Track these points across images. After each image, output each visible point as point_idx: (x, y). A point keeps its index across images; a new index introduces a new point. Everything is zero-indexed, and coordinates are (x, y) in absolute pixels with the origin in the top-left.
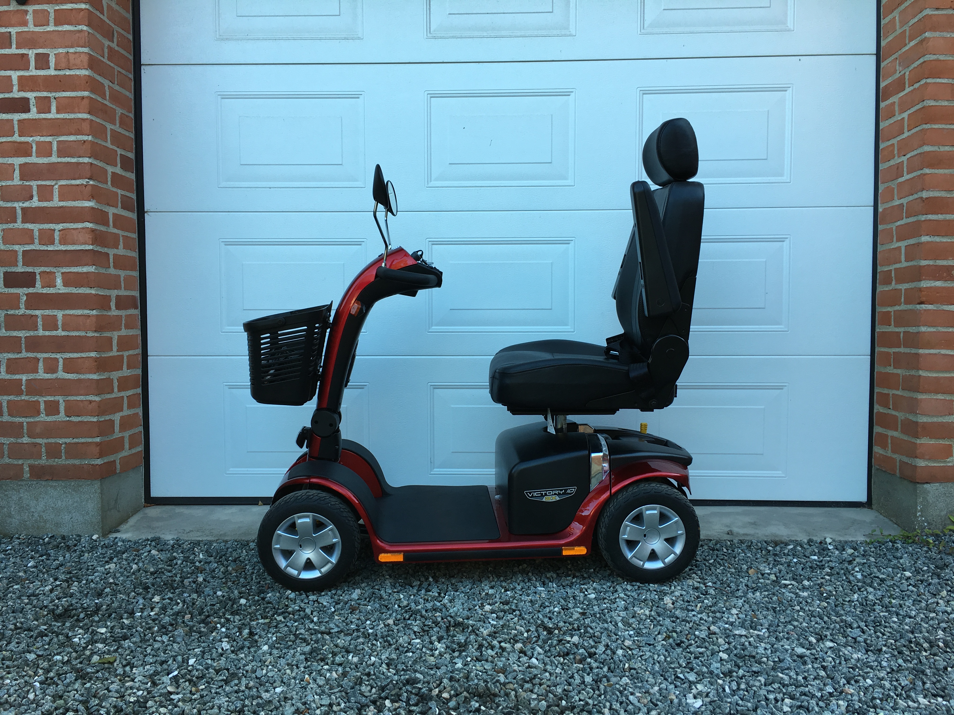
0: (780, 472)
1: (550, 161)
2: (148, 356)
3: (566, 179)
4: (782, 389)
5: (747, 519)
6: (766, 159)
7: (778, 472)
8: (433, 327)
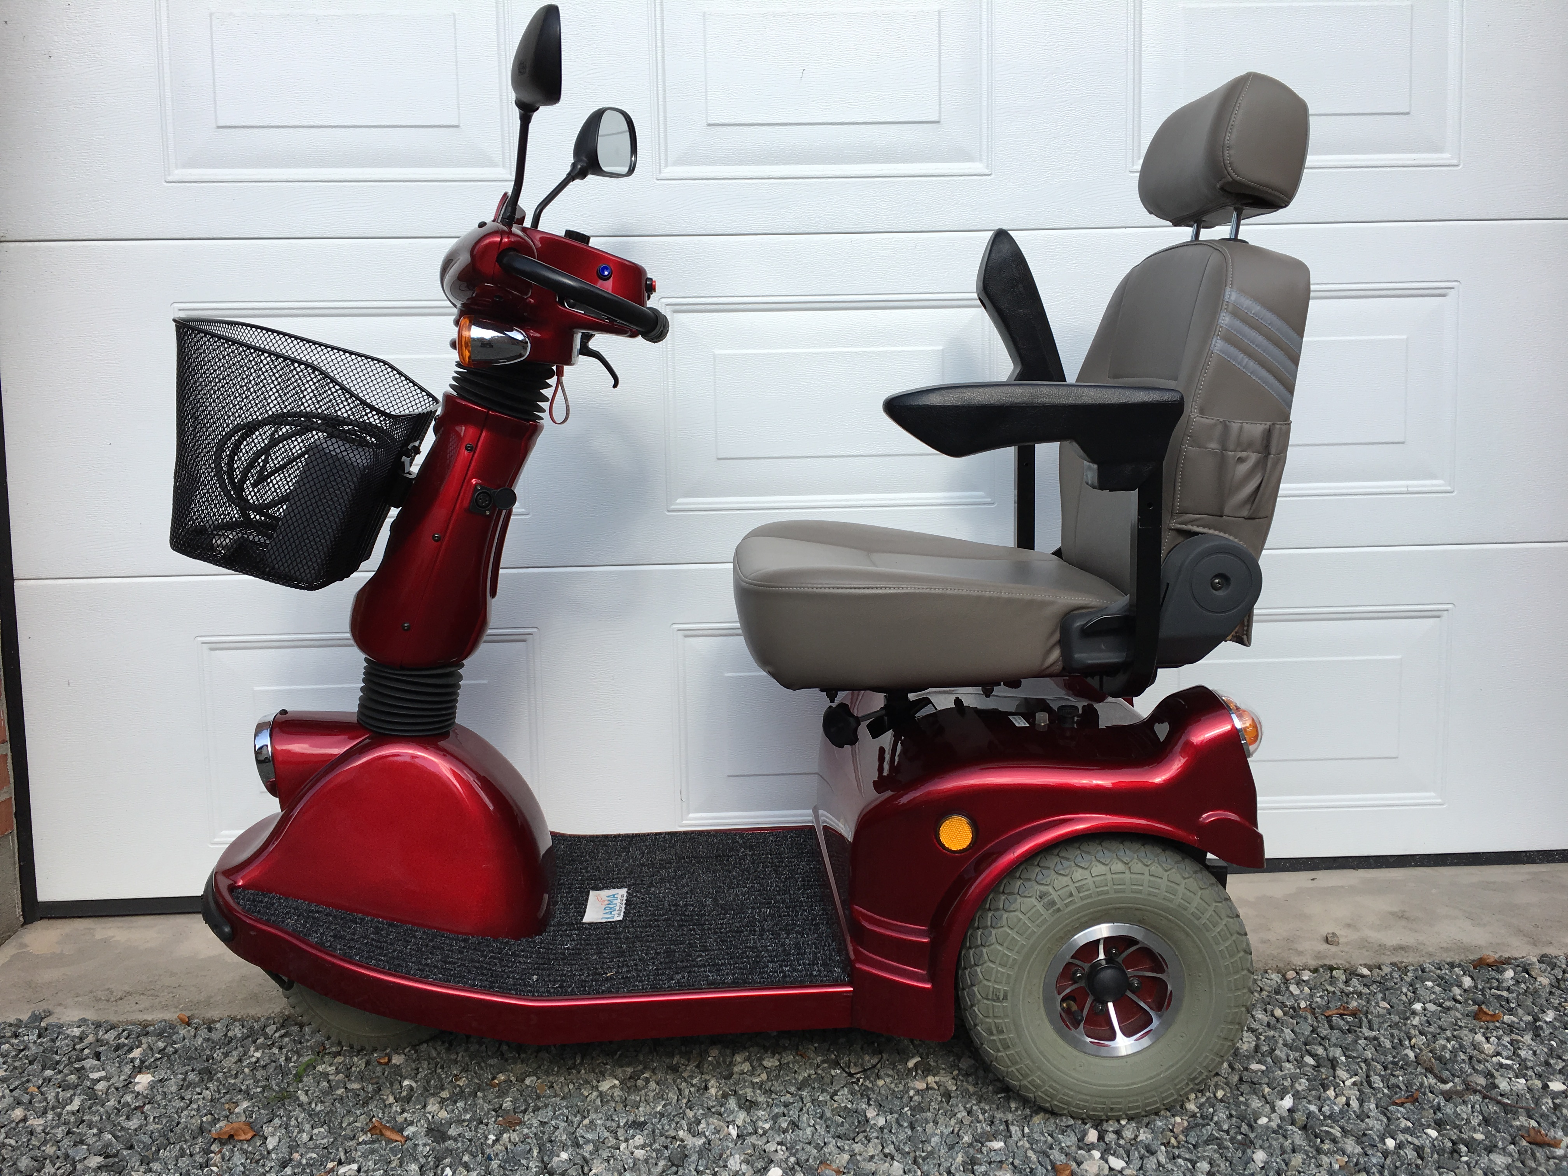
0: (1433, 794)
1: (936, 119)
2: (13, 580)
3: (970, 159)
4: (1439, 617)
5: (1383, 904)
6: (1408, 114)
7: (1428, 794)
8: (680, 500)
